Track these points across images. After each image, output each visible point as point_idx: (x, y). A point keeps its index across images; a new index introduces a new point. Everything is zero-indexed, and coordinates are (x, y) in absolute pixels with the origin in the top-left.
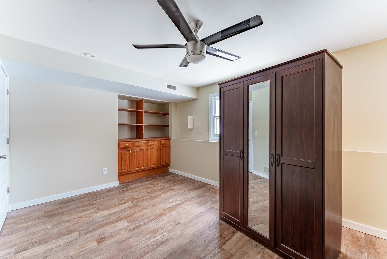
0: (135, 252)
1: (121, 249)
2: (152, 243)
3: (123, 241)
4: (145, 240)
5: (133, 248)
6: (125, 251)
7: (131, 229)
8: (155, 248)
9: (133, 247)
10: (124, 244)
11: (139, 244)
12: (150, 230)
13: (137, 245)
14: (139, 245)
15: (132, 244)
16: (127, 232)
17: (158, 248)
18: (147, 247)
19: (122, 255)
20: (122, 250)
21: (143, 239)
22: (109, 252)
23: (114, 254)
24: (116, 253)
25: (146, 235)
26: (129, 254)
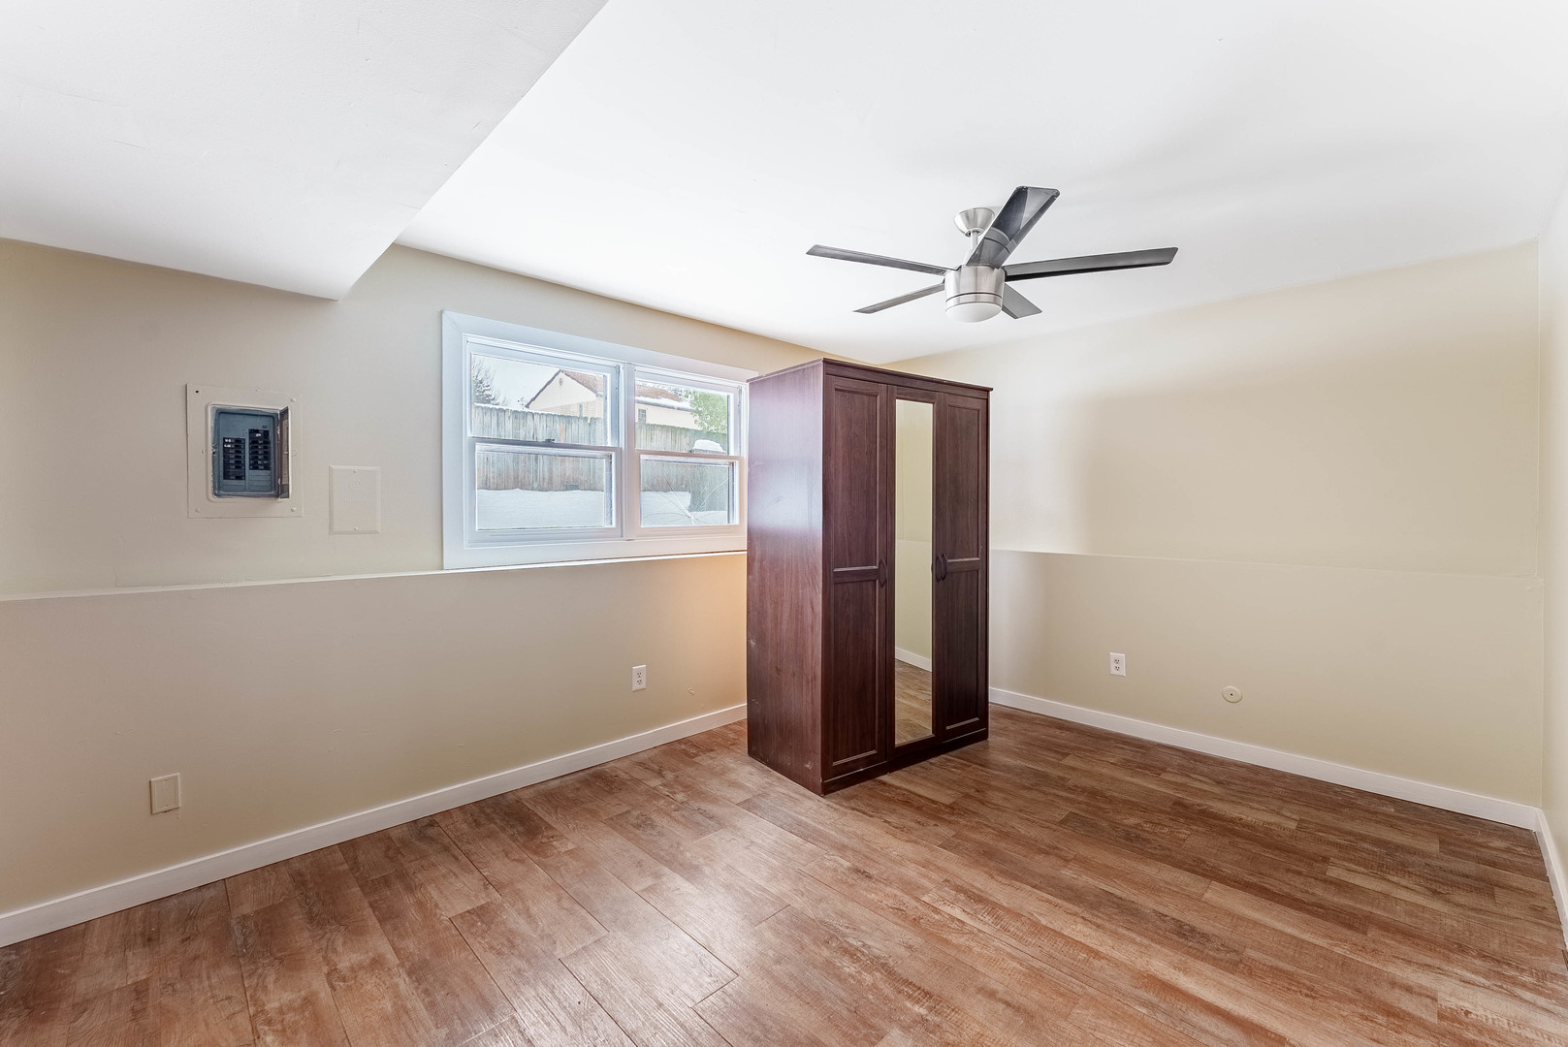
0: (1051, 956)
1: (1061, 1000)
2: (990, 922)
3: (1018, 1009)
4: (983, 942)
5: (1037, 964)
6: (1061, 986)
7: (930, 1009)
8: (1008, 911)
9: (1031, 968)
10: (1031, 998)
11: (1008, 953)
12: (916, 941)
13: (1014, 958)
14: (1014, 954)
15: (1020, 972)
16: (955, 1017)
17: (1005, 905)
18: (1012, 929)
19: (1081, 987)
20: (1062, 995)
21: (977, 949)
22: (1096, 1033)
23: (1092, 1011)
24: (1087, 1008)
25: (957, 947)
26: (1065, 970)
